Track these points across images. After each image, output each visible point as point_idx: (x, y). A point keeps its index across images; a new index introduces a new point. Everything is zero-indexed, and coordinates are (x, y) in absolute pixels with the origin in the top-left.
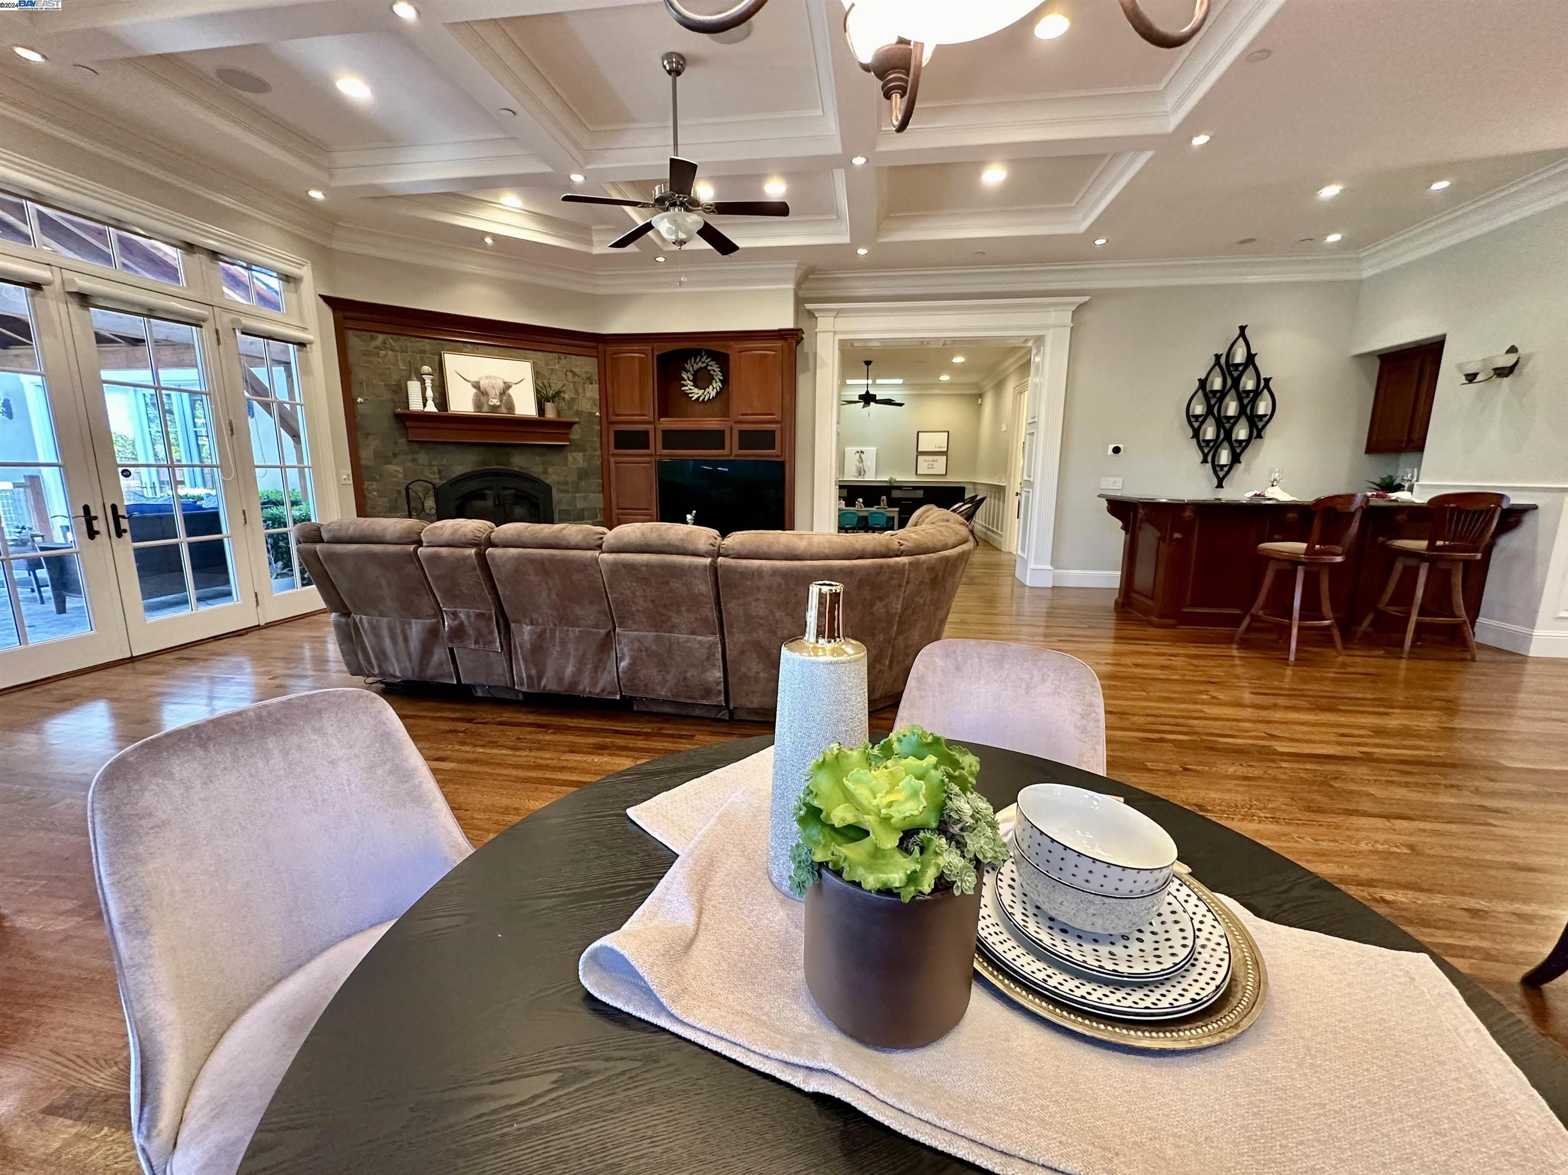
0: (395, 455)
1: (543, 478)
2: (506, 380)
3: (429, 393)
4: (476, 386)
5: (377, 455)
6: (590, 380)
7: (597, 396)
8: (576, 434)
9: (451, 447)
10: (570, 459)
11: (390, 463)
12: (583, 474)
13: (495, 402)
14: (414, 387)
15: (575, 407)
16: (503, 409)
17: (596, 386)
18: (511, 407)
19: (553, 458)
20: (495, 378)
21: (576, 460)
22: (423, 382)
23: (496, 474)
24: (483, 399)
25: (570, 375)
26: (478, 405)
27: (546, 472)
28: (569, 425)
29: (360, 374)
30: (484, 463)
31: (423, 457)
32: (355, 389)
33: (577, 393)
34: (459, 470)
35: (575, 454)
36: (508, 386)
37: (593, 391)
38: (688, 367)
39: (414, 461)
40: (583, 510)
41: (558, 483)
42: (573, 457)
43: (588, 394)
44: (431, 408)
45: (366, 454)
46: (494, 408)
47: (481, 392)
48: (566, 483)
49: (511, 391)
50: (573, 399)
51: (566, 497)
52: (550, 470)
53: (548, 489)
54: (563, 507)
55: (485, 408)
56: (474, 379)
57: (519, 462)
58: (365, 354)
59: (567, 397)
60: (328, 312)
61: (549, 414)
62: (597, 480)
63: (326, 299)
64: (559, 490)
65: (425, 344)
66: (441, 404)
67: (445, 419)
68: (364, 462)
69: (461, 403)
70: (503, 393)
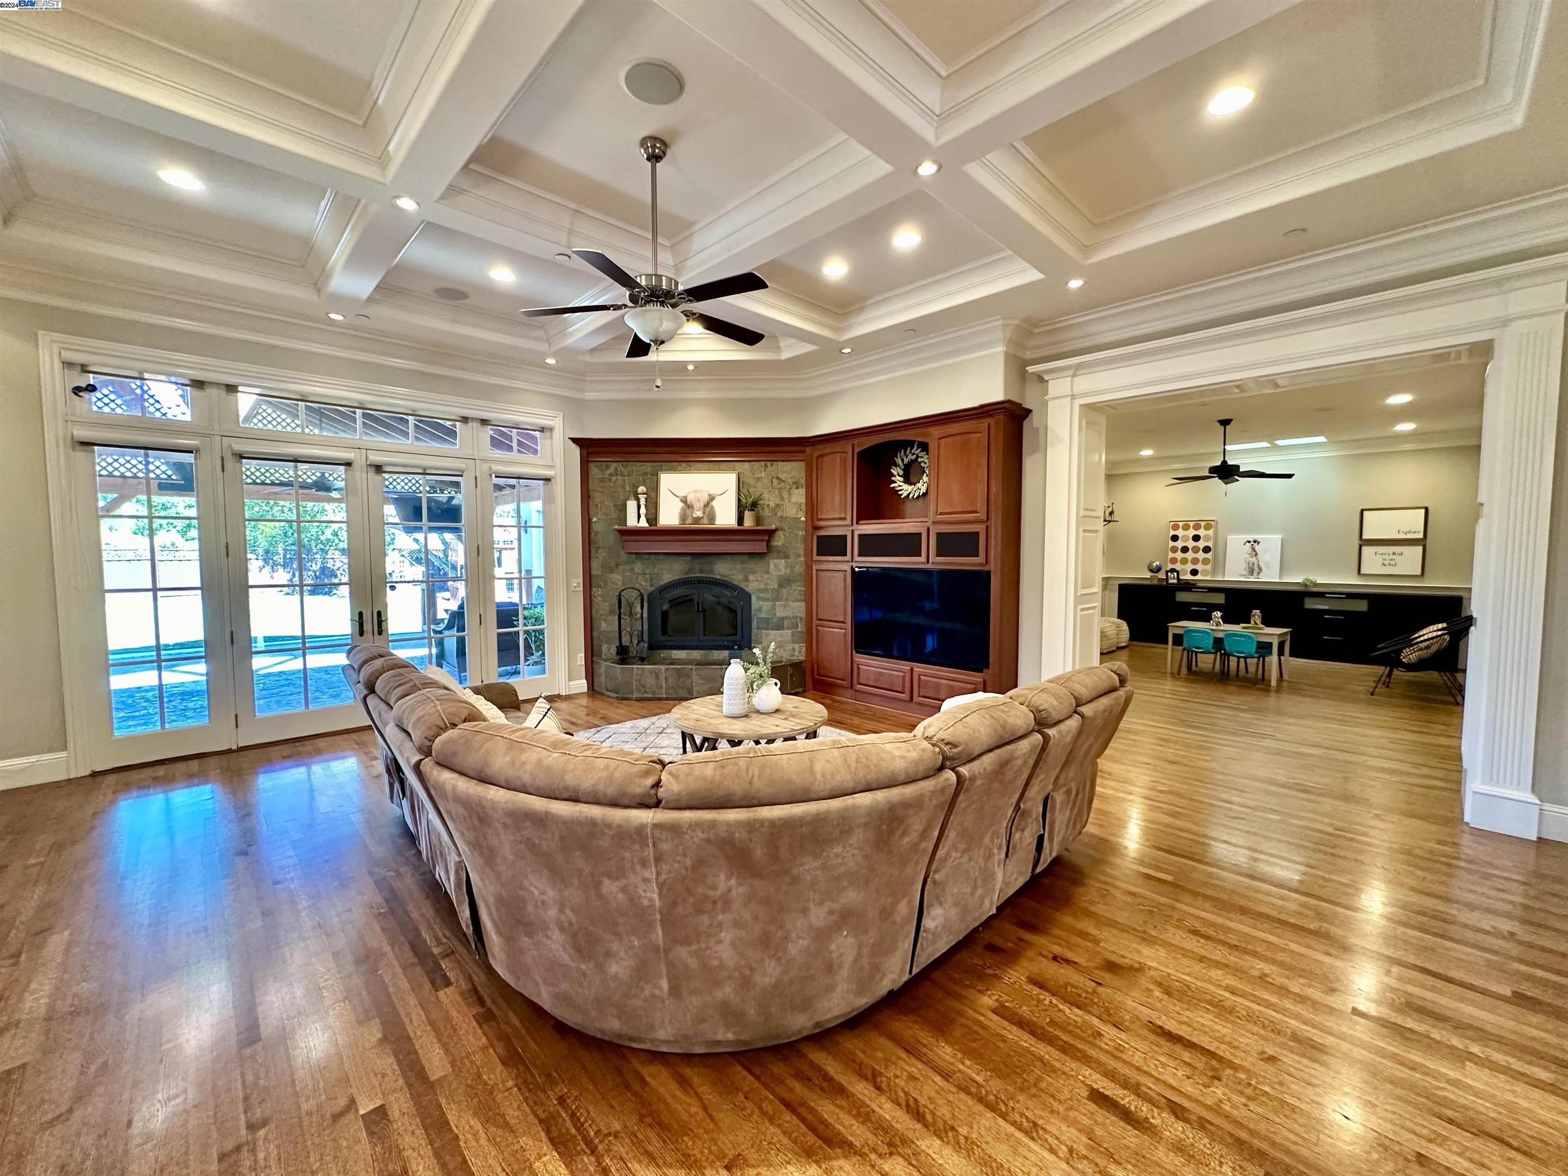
0: (617, 565)
1: (743, 585)
2: (712, 492)
3: (643, 510)
4: (684, 500)
5: (603, 566)
6: (796, 485)
7: (802, 500)
8: (779, 541)
9: (662, 557)
10: (772, 566)
11: (612, 572)
12: (785, 582)
13: (698, 514)
14: (631, 505)
15: (779, 514)
16: (705, 521)
17: (802, 491)
18: (712, 518)
19: (753, 565)
20: (701, 491)
21: (777, 567)
22: (638, 500)
23: (700, 581)
24: (688, 512)
25: (776, 481)
26: (683, 518)
27: (746, 579)
28: (771, 533)
29: (597, 498)
30: (690, 570)
31: (638, 567)
32: (592, 510)
33: (782, 499)
34: (667, 578)
35: (776, 561)
36: (712, 498)
37: (799, 496)
38: (899, 461)
39: (632, 570)
40: (783, 618)
41: (759, 590)
42: (775, 565)
43: (794, 499)
44: (643, 523)
45: (596, 565)
46: (697, 520)
47: (687, 504)
48: (766, 590)
49: (714, 503)
50: (777, 506)
51: (766, 605)
52: (751, 577)
53: (748, 596)
54: (763, 615)
55: (689, 521)
57: (722, 570)
58: (602, 480)
59: (772, 504)
60: (576, 451)
61: (748, 523)
62: (798, 588)
63: (574, 440)
64: (759, 599)
65: (648, 467)
66: (653, 518)
67: (654, 533)
68: (594, 572)
69: (669, 517)
70: (707, 505)
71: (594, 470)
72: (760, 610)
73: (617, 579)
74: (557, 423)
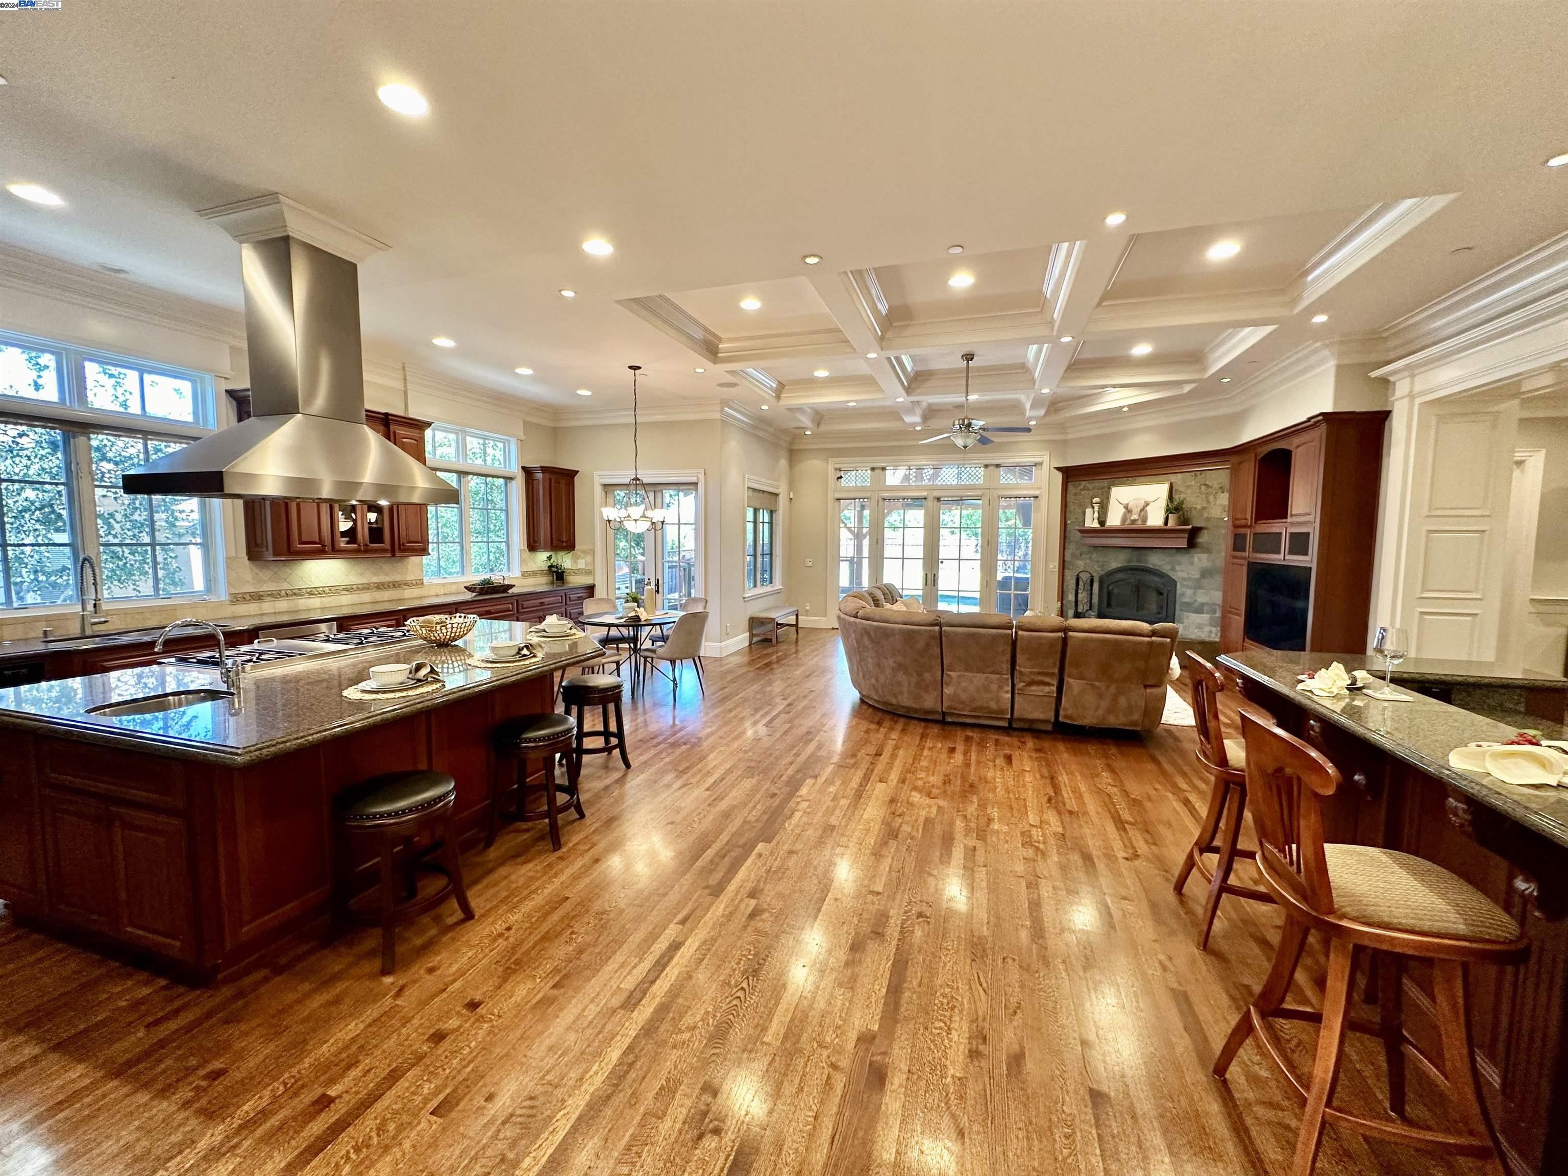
0: (1080, 554)
1: (1171, 574)
2: (1148, 500)
3: (1096, 515)
5: (1072, 554)
6: (1222, 490)
7: (1226, 502)
8: (1203, 538)
9: (1110, 549)
10: (1196, 559)
11: (1077, 559)
12: (1205, 573)
13: (1135, 517)
14: (1089, 511)
15: (1205, 515)
16: (1140, 522)
17: (1226, 495)
18: (1145, 520)
19: (1180, 558)
20: (1140, 499)
21: (1200, 560)
22: (1095, 508)
23: (1138, 569)
24: (1128, 516)
25: (1203, 487)
26: (1124, 520)
27: (1173, 569)
28: (1195, 532)
29: (1069, 508)
30: (1130, 561)
31: (1094, 556)
32: (1067, 517)
33: (1208, 502)
34: (1114, 565)
35: (1200, 556)
36: (1147, 504)
37: (1224, 499)
39: (1087, 558)
40: (1203, 604)
41: (1183, 579)
43: (1219, 502)
44: (1096, 525)
45: (1066, 553)
46: (1134, 522)
47: (1128, 510)
48: (1189, 579)
49: (1148, 508)
50: (1204, 508)
51: (1189, 592)
52: (1177, 568)
53: (1176, 583)
54: (1186, 599)
55: (1128, 522)
56: (1125, 502)
57: (1155, 561)
58: (1073, 495)
59: (1199, 507)
60: (1059, 476)
61: (1171, 524)
62: (1218, 579)
63: (1058, 469)
64: (1183, 586)
65: (1105, 483)
66: (1102, 523)
67: (1104, 531)
68: (1067, 559)
69: (1114, 520)
70: (1143, 510)
71: (1071, 487)
72: (1183, 595)
73: (1080, 564)
74: (1046, 459)
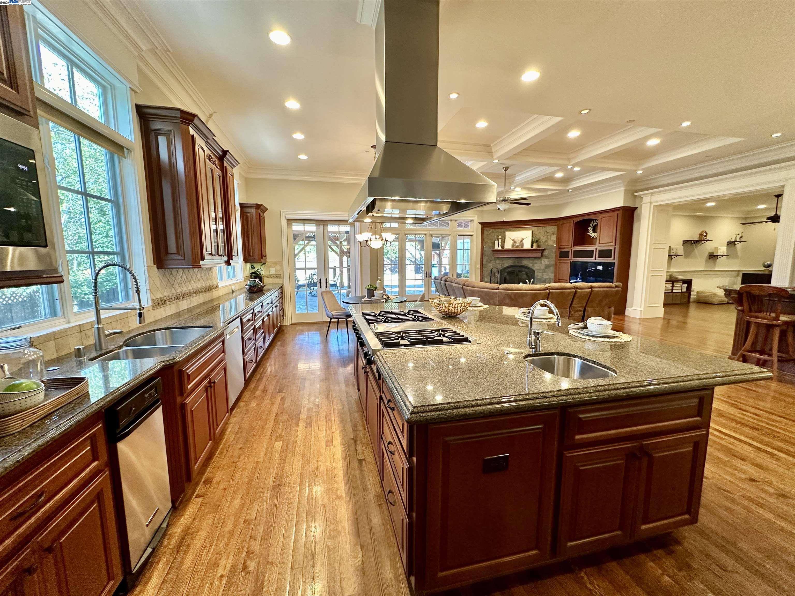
0: (491, 261)
1: (532, 268)
2: (523, 237)
3: (500, 244)
4: (513, 240)
5: (487, 261)
6: (553, 234)
7: (555, 239)
8: (546, 253)
9: (505, 258)
10: (543, 261)
11: (489, 263)
12: (547, 267)
13: (518, 244)
14: (496, 242)
15: (547, 244)
16: (520, 247)
17: (555, 236)
18: (522, 246)
19: (536, 261)
20: (519, 237)
21: (545, 262)
22: (499, 241)
23: (517, 266)
24: (515, 244)
25: (546, 233)
26: (513, 246)
27: (533, 266)
28: (543, 251)
29: (486, 240)
30: (514, 263)
31: (498, 261)
32: (484, 244)
33: (548, 238)
34: (506, 265)
35: (545, 260)
36: (523, 239)
37: (554, 238)
38: (591, 225)
39: (496, 262)
40: (546, 279)
41: (538, 269)
42: (544, 261)
43: (552, 239)
44: (500, 248)
45: (484, 260)
46: (518, 246)
47: (514, 242)
48: (540, 269)
49: (523, 241)
50: (546, 241)
51: (540, 274)
52: (535, 265)
53: (534, 271)
55: (515, 247)
56: (512, 238)
57: (525, 262)
58: (488, 235)
59: (544, 240)
60: (480, 226)
61: (535, 247)
62: (552, 269)
63: (480, 223)
64: (537, 272)
65: (502, 230)
66: (503, 246)
67: (504, 251)
68: (484, 263)
69: (508, 245)
70: (521, 241)
71: (485, 231)
72: (538, 276)
73: (491, 265)
74: (475, 218)
